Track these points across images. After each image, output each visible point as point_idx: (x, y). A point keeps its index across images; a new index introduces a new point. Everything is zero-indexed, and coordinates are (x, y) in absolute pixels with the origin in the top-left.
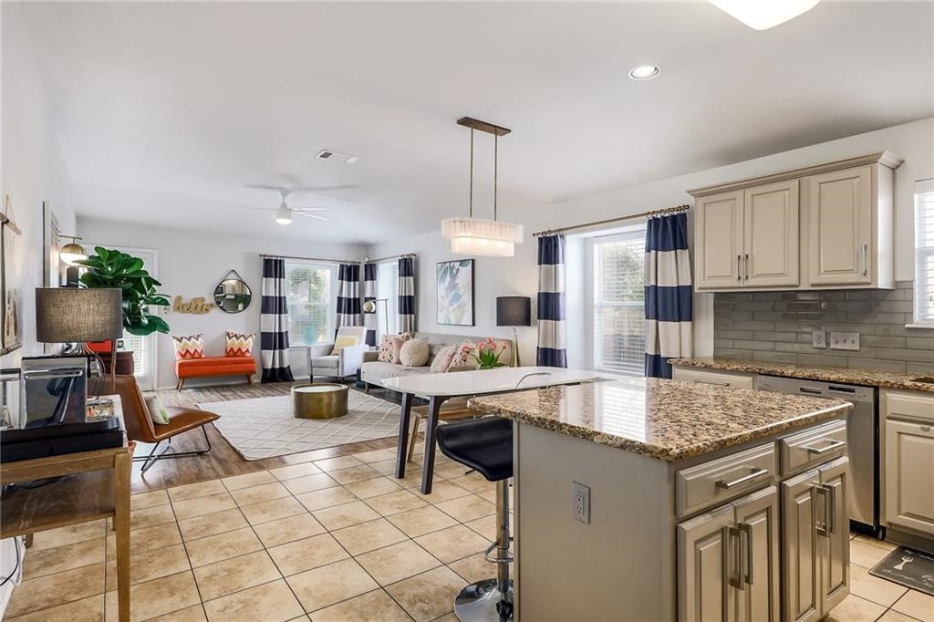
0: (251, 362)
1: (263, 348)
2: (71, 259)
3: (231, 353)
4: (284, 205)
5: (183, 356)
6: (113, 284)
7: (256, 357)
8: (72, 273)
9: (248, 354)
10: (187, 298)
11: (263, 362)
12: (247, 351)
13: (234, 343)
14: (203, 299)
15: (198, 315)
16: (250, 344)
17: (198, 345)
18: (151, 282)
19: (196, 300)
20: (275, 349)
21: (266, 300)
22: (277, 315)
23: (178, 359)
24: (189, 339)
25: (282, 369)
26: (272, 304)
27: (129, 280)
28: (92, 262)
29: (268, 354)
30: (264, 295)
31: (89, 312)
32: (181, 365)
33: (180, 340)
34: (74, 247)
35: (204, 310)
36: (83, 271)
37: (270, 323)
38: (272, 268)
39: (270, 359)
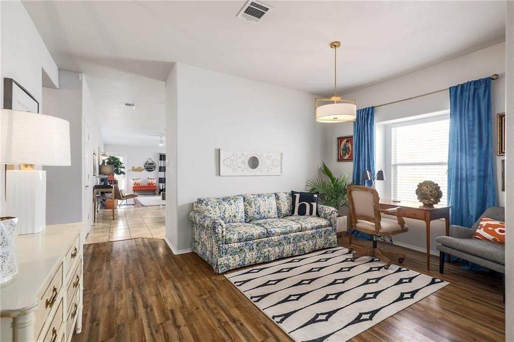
0: (155, 187)
1: (159, 183)
2: (104, 158)
3: (149, 184)
4: (161, 140)
5: (134, 185)
6: (113, 164)
7: (157, 185)
8: (104, 161)
10: (136, 167)
11: (159, 187)
13: (150, 181)
14: (141, 167)
15: (139, 172)
16: (155, 181)
17: (139, 181)
18: (121, 163)
19: (138, 168)
20: (163, 183)
21: (160, 167)
22: (164, 173)
23: (133, 185)
24: (136, 180)
26: (162, 169)
27: (116, 162)
28: (108, 159)
29: (161, 185)
31: (108, 169)
32: (133, 187)
33: (134, 180)
34: (104, 155)
35: (141, 170)
36: (106, 161)
37: (161, 175)
38: (162, 157)
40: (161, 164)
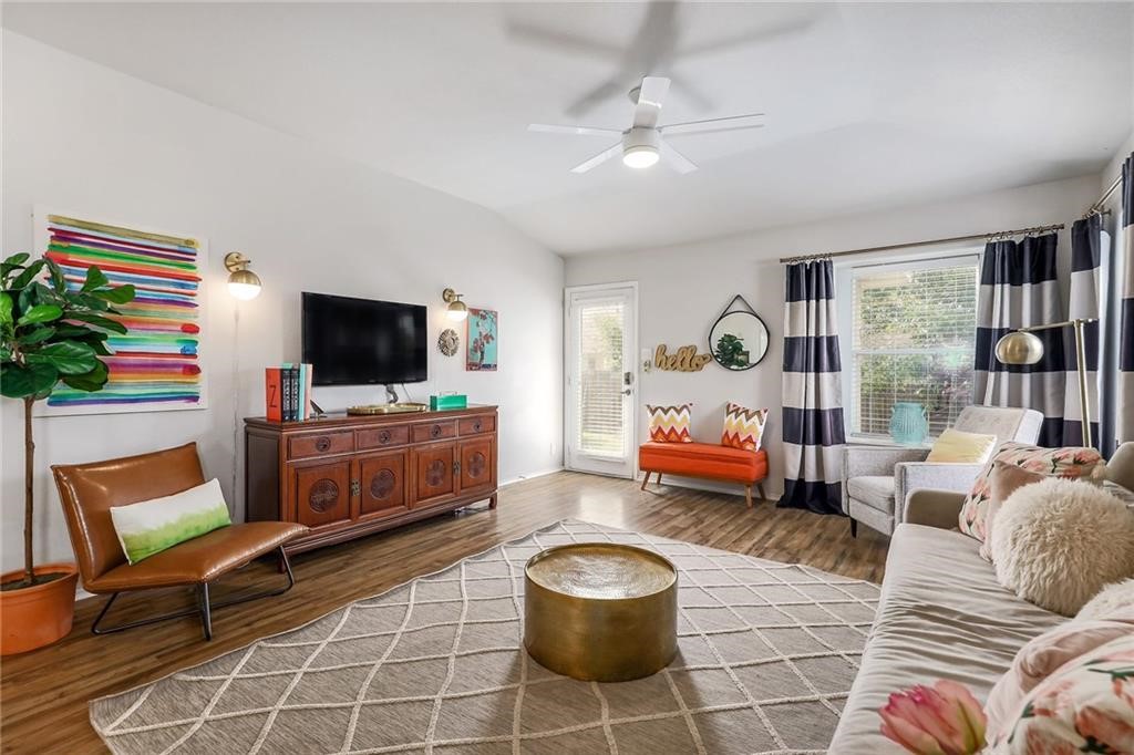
1: (784, 439)
3: (731, 441)
5: (654, 438)
9: (749, 447)
10: (674, 348)
11: (780, 466)
12: (749, 440)
13: (732, 423)
14: (693, 349)
15: (686, 374)
17: (681, 421)
19: (683, 350)
20: (805, 442)
21: (792, 345)
22: (812, 375)
24: (666, 412)
25: (820, 486)
26: (801, 353)
29: (793, 453)
30: (787, 335)
33: (653, 412)
35: (694, 365)
37: (798, 391)
38: (803, 281)
39: (794, 460)
40: (799, 321)
